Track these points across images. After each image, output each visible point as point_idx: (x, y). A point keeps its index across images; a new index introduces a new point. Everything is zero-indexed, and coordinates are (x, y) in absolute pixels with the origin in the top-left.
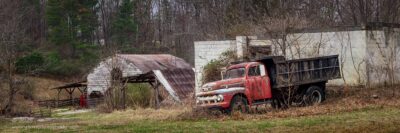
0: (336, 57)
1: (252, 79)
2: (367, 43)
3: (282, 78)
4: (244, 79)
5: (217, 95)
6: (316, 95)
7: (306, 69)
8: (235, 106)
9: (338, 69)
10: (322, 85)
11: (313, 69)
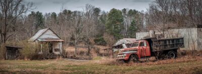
0: (182, 39)
1: (141, 48)
2: (198, 33)
3: (155, 47)
4: (137, 47)
5: (124, 54)
6: (173, 55)
7: (168, 43)
8: (132, 59)
9: (183, 43)
10: (175, 50)
11: (171, 43)
